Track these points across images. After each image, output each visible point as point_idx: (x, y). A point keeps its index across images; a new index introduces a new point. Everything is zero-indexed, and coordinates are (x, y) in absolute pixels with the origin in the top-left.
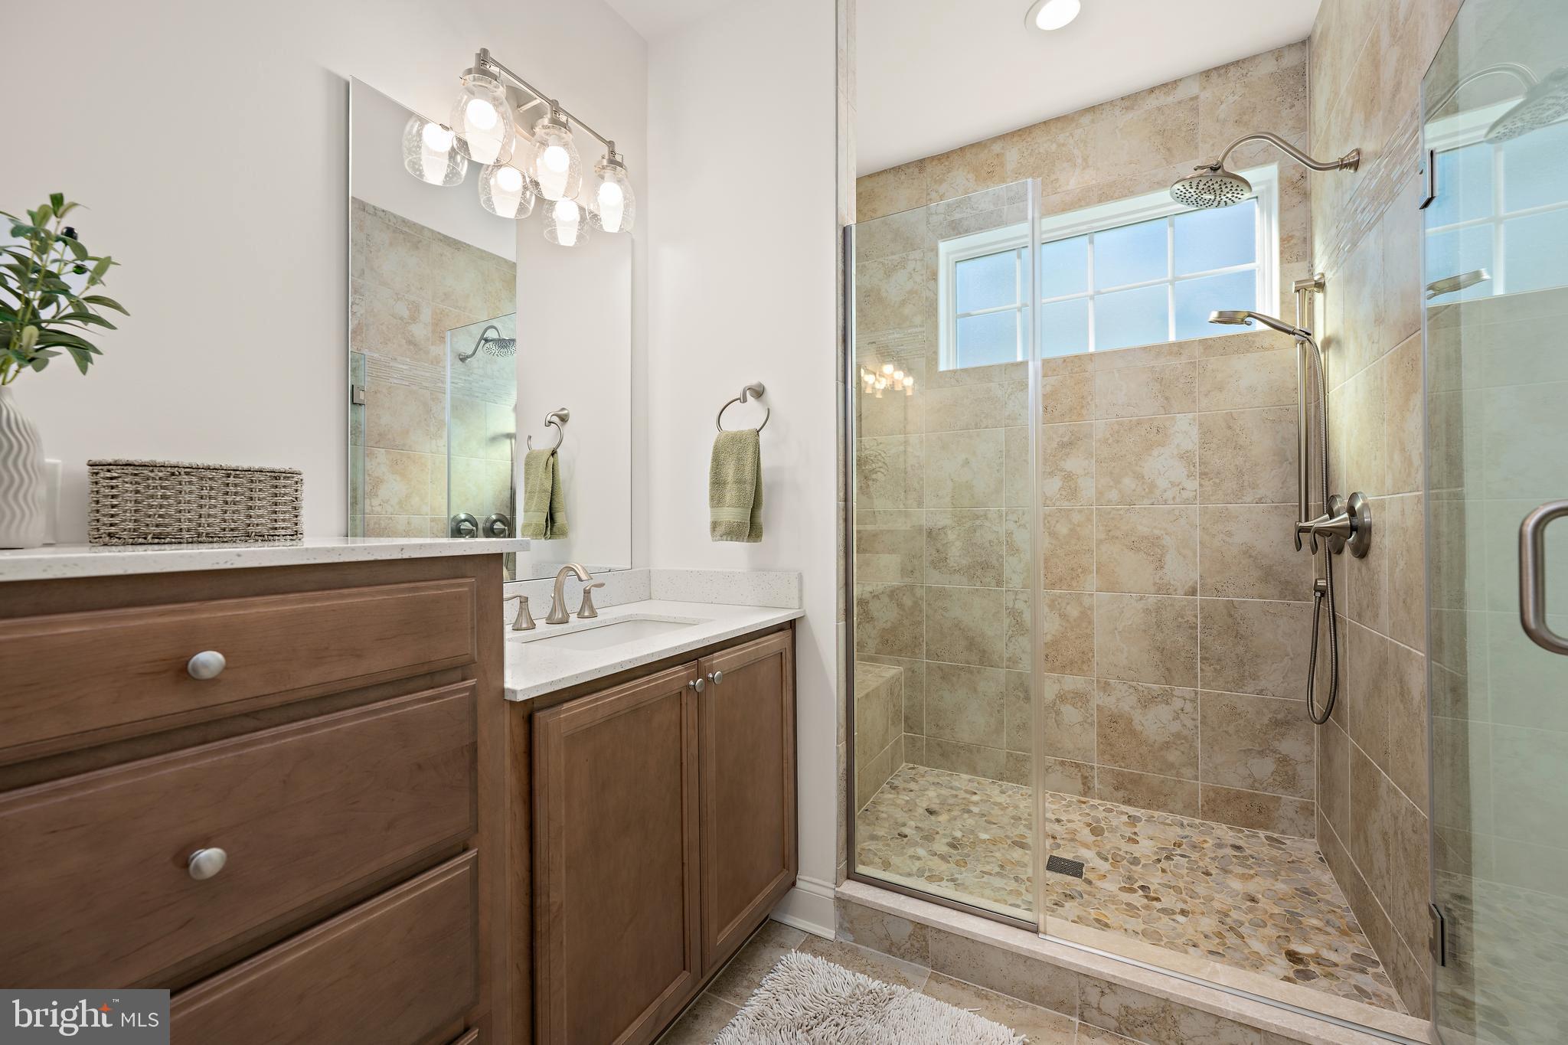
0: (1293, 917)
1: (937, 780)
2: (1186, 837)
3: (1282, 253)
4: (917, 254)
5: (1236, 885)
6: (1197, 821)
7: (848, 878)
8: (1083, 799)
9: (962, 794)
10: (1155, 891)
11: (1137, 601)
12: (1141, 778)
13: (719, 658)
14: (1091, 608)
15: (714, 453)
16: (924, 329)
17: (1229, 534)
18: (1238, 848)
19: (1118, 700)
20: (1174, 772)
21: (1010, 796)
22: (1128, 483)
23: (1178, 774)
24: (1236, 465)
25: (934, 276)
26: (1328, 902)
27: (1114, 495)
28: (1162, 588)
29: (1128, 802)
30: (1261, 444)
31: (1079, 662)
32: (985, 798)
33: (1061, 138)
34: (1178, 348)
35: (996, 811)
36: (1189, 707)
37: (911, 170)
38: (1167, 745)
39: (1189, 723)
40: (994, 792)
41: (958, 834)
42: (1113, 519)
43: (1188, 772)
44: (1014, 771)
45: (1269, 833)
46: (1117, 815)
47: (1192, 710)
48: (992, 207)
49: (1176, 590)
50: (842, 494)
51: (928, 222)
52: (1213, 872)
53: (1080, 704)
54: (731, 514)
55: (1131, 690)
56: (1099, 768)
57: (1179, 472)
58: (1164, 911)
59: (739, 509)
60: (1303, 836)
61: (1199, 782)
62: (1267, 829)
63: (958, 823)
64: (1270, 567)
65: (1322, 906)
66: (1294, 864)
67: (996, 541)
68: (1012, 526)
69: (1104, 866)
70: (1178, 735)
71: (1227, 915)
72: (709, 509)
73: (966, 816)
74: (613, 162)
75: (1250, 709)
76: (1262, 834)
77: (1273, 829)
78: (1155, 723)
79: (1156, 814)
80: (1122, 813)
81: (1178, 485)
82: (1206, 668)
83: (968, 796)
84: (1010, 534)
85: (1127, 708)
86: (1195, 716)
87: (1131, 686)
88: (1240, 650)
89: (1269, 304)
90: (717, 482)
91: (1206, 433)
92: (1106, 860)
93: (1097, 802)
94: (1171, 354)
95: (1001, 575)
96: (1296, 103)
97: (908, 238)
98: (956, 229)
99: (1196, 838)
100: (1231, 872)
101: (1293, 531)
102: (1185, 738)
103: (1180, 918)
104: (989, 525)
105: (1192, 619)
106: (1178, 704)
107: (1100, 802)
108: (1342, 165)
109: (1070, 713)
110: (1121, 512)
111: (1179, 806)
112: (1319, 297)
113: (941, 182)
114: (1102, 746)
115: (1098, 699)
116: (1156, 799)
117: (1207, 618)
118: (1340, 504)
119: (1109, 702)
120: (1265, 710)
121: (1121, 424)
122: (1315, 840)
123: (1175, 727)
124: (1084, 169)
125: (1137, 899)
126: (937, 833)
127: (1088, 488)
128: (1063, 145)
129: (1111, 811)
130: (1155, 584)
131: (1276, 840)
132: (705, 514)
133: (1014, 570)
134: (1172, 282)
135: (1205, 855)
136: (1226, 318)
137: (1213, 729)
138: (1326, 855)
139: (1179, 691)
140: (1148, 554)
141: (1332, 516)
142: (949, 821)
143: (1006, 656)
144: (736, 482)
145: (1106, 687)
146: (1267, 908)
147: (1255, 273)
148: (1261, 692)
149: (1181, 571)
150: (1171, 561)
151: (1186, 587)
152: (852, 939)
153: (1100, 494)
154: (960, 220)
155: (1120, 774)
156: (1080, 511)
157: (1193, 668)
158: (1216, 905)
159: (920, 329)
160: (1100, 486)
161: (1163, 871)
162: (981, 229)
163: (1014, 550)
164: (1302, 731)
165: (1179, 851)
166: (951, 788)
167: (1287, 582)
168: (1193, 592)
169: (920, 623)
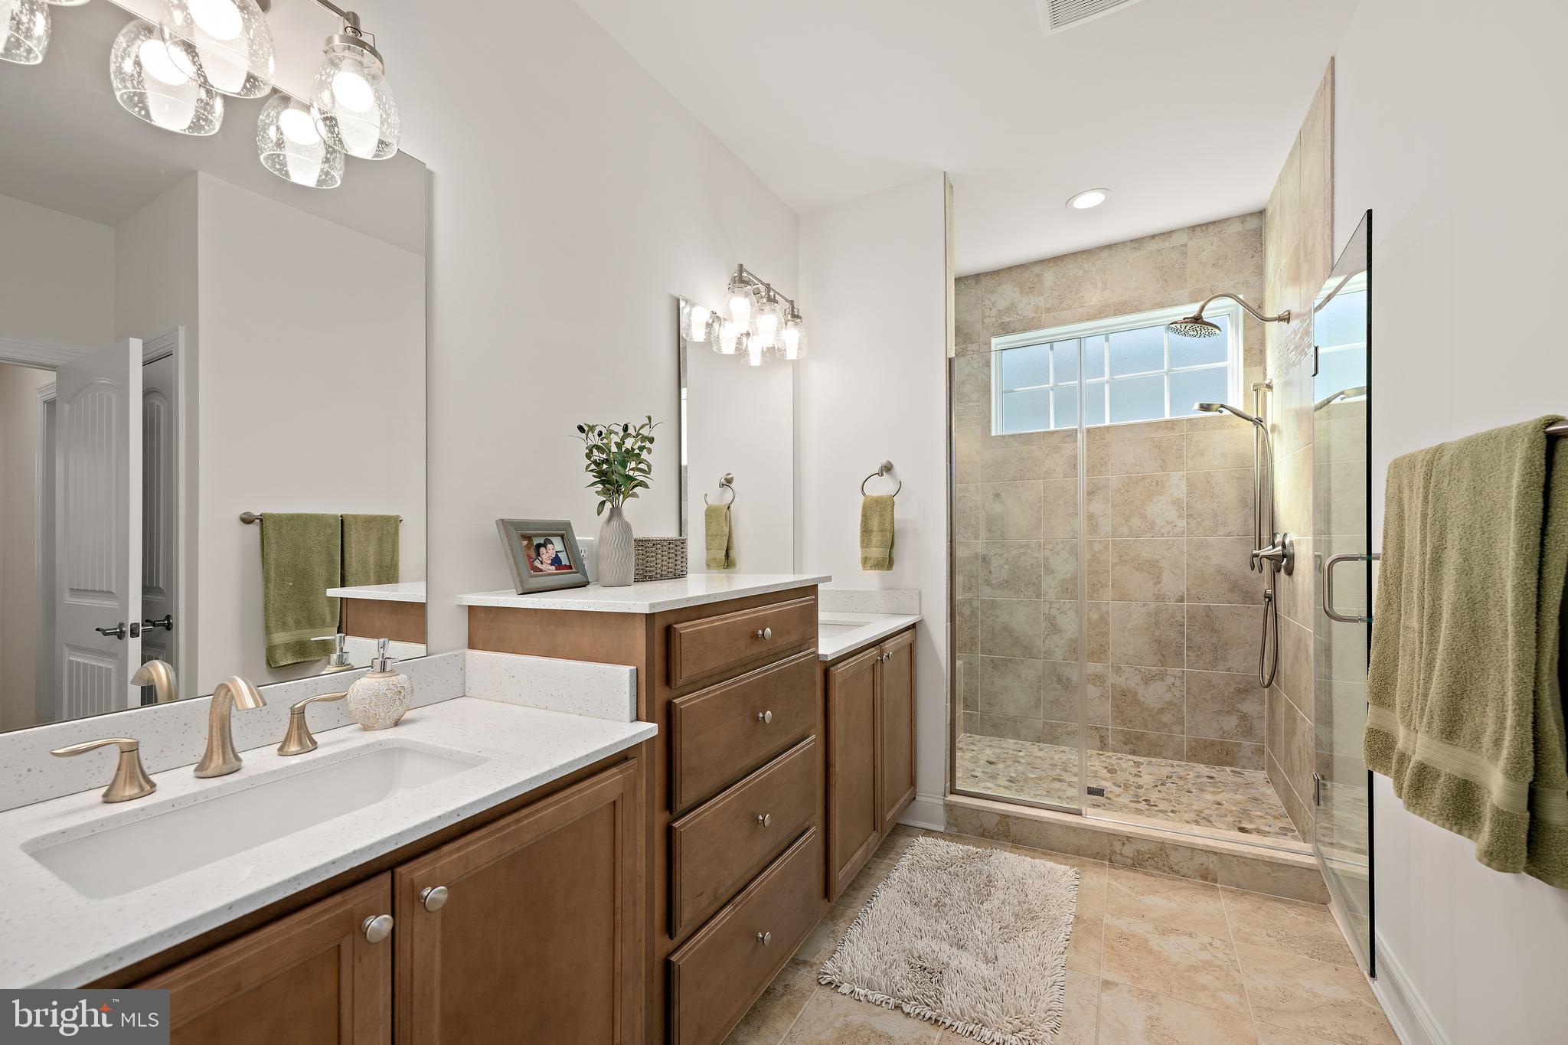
0: (1245, 812)
1: (989, 744)
2: (1175, 773)
3: (1245, 360)
4: (975, 347)
5: (1209, 797)
6: (1183, 763)
7: (951, 793)
8: (1100, 752)
9: (1011, 752)
10: (1153, 802)
11: (1141, 607)
12: (1143, 735)
13: (889, 645)
14: (1107, 613)
15: (863, 511)
16: (979, 404)
17: (1208, 558)
18: (1212, 778)
19: (1127, 679)
20: (1167, 729)
21: (1046, 752)
22: (1136, 522)
23: (1170, 731)
24: (1213, 509)
25: (988, 364)
26: (1269, 804)
27: (1125, 530)
28: (1160, 598)
29: (1134, 753)
30: (1229, 494)
31: (1099, 653)
32: (1028, 753)
33: (1086, 266)
34: (1171, 425)
35: (1038, 761)
36: (1178, 682)
37: (969, 281)
38: (1162, 711)
39: (1178, 694)
40: (1035, 749)
41: (1014, 775)
42: (1124, 547)
43: (1177, 729)
44: (1049, 736)
45: (1234, 769)
46: (1127, 762)
47: (1180, 684)
48: (1033, 315)
49: (1169, 599)
50: (949, 538)
51: (983, 323)
52: (1194, 791)
53: (1099, 683)
54: (876, 552)
55: (1137, 672)
56: (1112, 729)
57: (1172, 514)
58: (1159, 811)
59: (883, 549)
60: (1257, 769)
61: (1185, 736)
62: (1232, 766)
63: (1012, 769)
64: (1236, 581)
65: (1265, 806)
66: (1248, 785)
67: (1036, 565)
68: (1048, 553)
69: (1118, 790)
70: (1170, 703)
71: (1201, 812)
72: (859, 549)
73: (1016, 764)
74: (795, 316)
75: (1221, 682)
76: (1228, 769)
77: (1236, 766)
78: (1153, 695)
79: (1154, 760)
80: (1129, 760)
81: (1172, 523)
82: (1190, 653)
83: (1016, 753)
84: (1046, 559)
85: (1133, 685)
86: (1182, 688)
87: (1136, 669)
88: (1215, 640)
89: (1236, 398)
90: (866, 531)
91: (1191, 486)
92: (1120, 787)
93: (1110, 754)
94: (1166, 428)
95: (1039, 589)
96: (1256, 254)
97: (967, 334)
98: (1005, 329)
99: (1182, 773)
100: (1205, 791)
101: (1250, 556)
102: (1175, 705)
103: (1171, 814)
104: (1031, 552)
105: (1180, 619)
106: (1170, 680)
107: (1113, 754)
108: (1280, 319)
109: (1093, 691)
110: (1130, 543)
111: (1171, 753)
112: (1269, 394)
113: (993, 292)
114: (1114, 714)
115: (1112, 679)
116: (1154, 750)
117: (1192, 618)
118: (1278, 539)
119: (1120, 681)
120: (1231, 682)
121: (1130, 478)
122: (1265, 772)
123: (1168, 697)
124: (1103, 290)
125: (1143, 806)
126: (998, 775)
127: (1105, 525)
128: (1088, 271)
129: (1122, 759)
130: (1154, 594)
131: (1238, 772)
132: (857, 552)
133: (1050, 586)
134: (1167, 373)
135: (1188, 782)
136: (1205, 408)
137: (1195, 697)
138: (1271, 779)
139: (1170, 671)
140: (1150, 573)
141: (1274, 547)
142: (1006, 767)
143: (1043, 649)
144: (880, 531)
145: (1118, 670)
146: (1229, 807)
147: (1227, 371)
148: (1229, 670)
149: (1173, 585)
150: (1166, 577)
151: (1176, 597)
152: (956, 830)
153: (1115, 529)
154: (1009, 323)
155: (1128, 733)
156: (1100, 542)
157: (1181, 654)
158: (1195, 807)
159: (976, 404)
160: (1114, 523)
161: (1159, 791)
162: (1024, 330)
163: (1050, 571)
164: (1257, 696)
165: (1170, 780)
166: (1002, 748)
167: (1247, 592)
168: (1182, 600)
169: (976, 626)
